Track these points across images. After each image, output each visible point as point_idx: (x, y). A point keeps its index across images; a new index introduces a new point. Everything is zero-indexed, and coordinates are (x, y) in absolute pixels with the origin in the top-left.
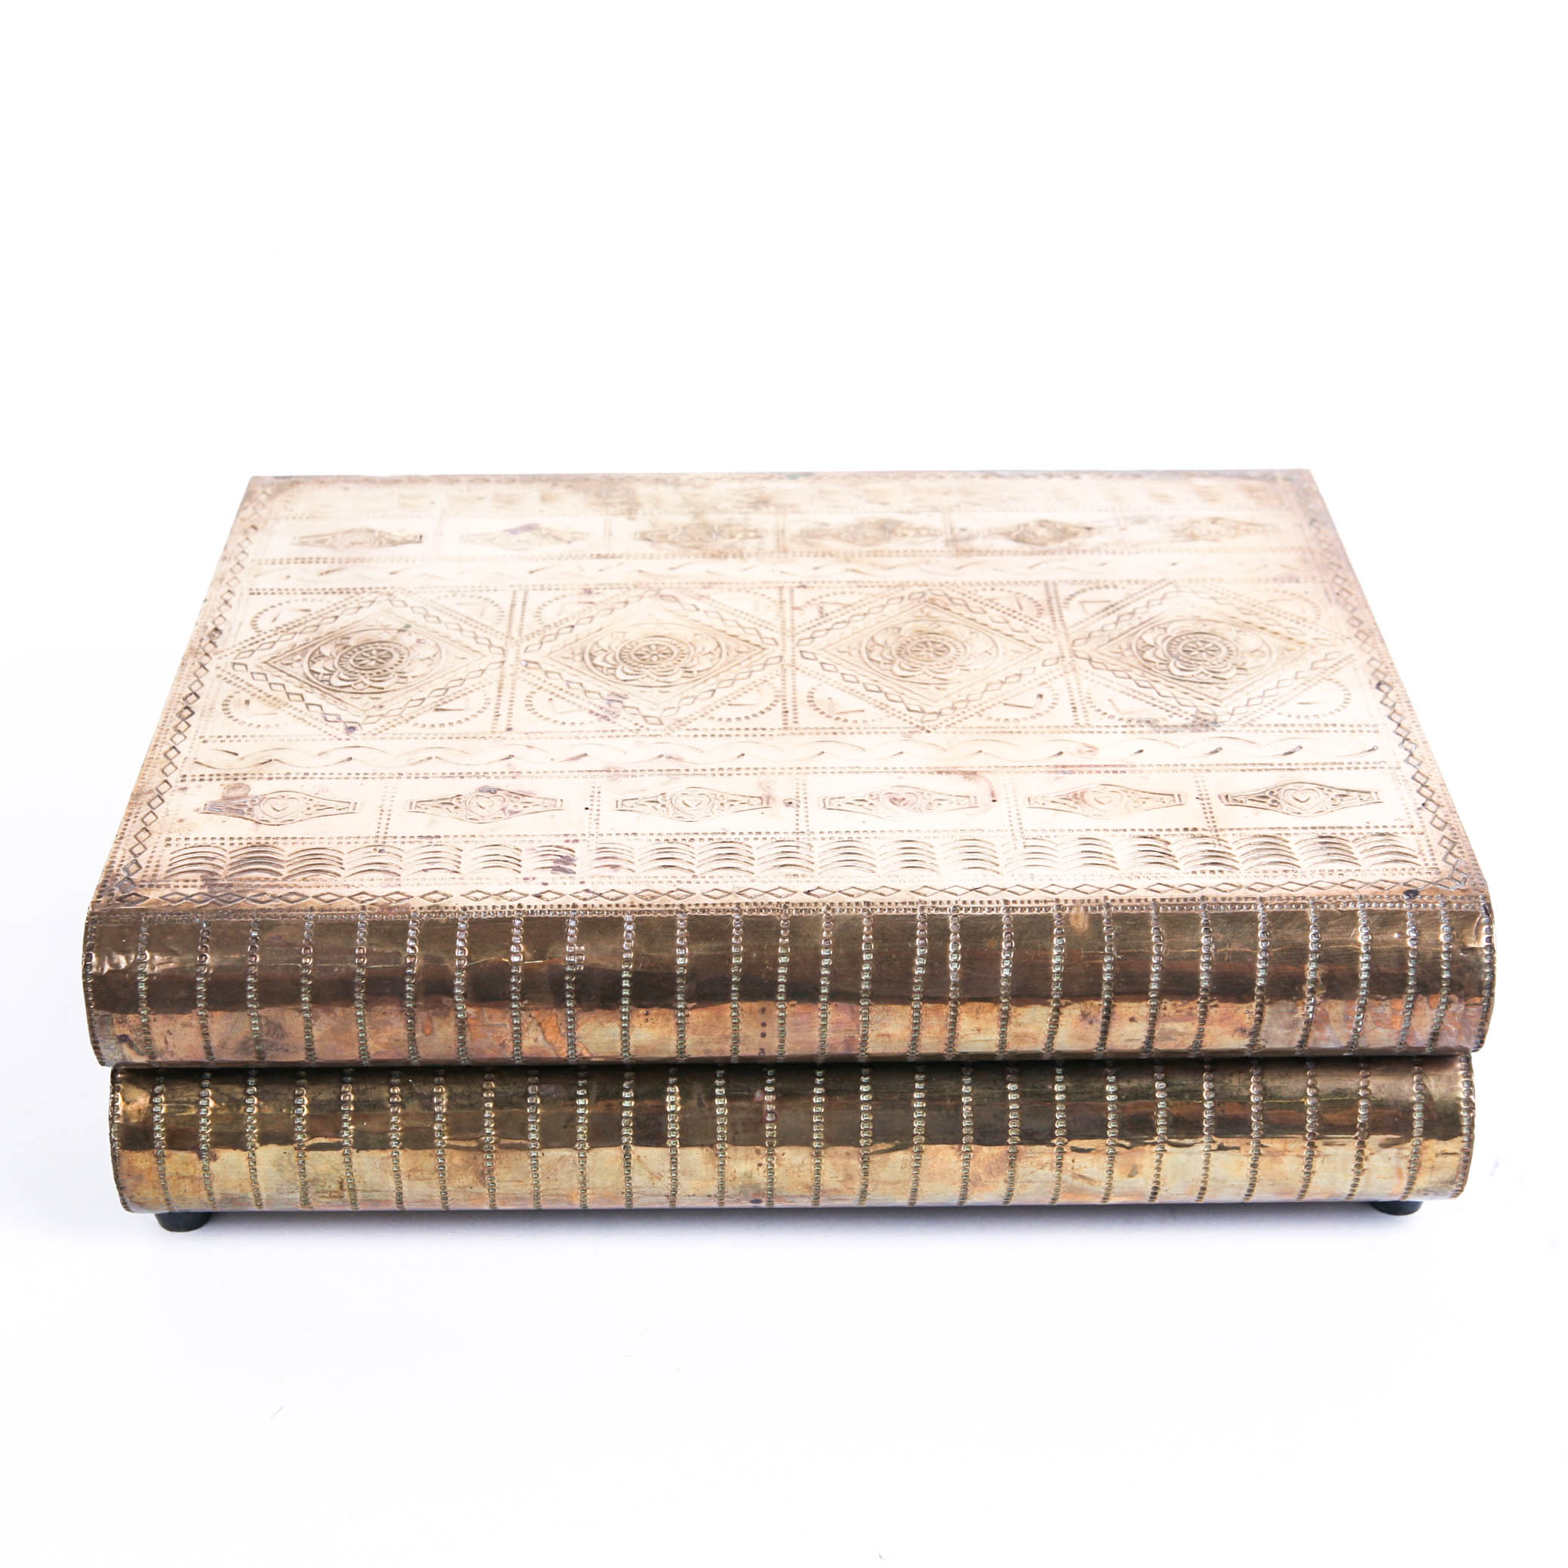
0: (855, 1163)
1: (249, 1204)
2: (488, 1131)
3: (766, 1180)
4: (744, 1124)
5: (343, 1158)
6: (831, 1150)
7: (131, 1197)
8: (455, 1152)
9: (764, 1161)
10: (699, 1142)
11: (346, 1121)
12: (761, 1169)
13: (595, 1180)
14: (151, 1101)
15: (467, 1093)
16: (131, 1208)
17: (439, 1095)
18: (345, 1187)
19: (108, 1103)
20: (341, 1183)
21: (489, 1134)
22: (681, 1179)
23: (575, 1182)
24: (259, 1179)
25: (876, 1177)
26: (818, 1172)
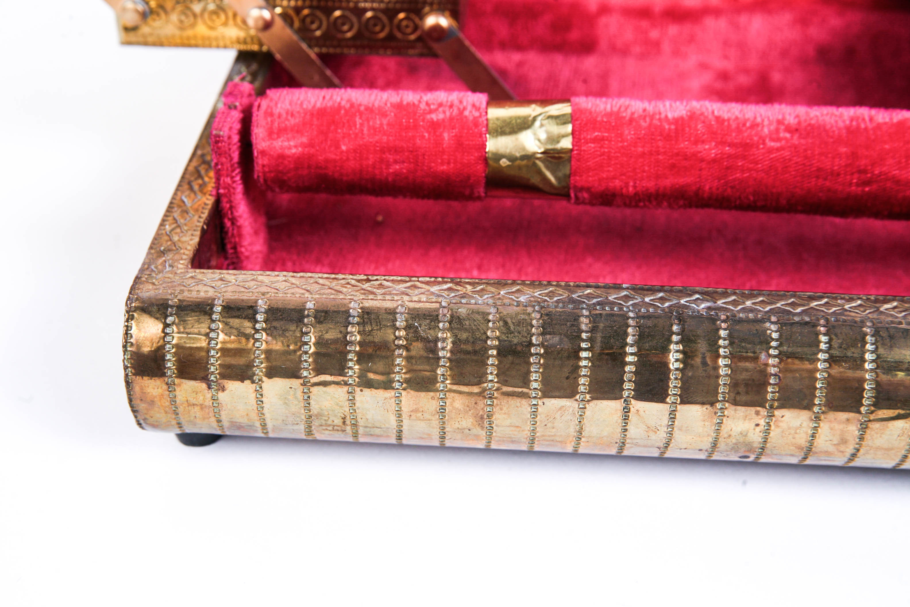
0: (853, 430)
1: (256, 431)
2: (490, 377)
3: (760, 440)
4: (747, 385)
5: (347, 395)
6: (832, 415)
7: (145, 419)
8: (456, 395)
9: (762, 422)
10: (700, 399)
11: (351, 360)
12: (758, 429)
13: (590, 429)
14: (163, 331)
15: (471, 340)
16: (146, 428)
17: (444, 340)
18: (348, 422)
19: (122, 330)
20: (344, 418)
21: (491, 381)
22: (677, 433)
23: (572, 431)
24: (265, 411)
25: (870, 443)
26: (813, 436)
